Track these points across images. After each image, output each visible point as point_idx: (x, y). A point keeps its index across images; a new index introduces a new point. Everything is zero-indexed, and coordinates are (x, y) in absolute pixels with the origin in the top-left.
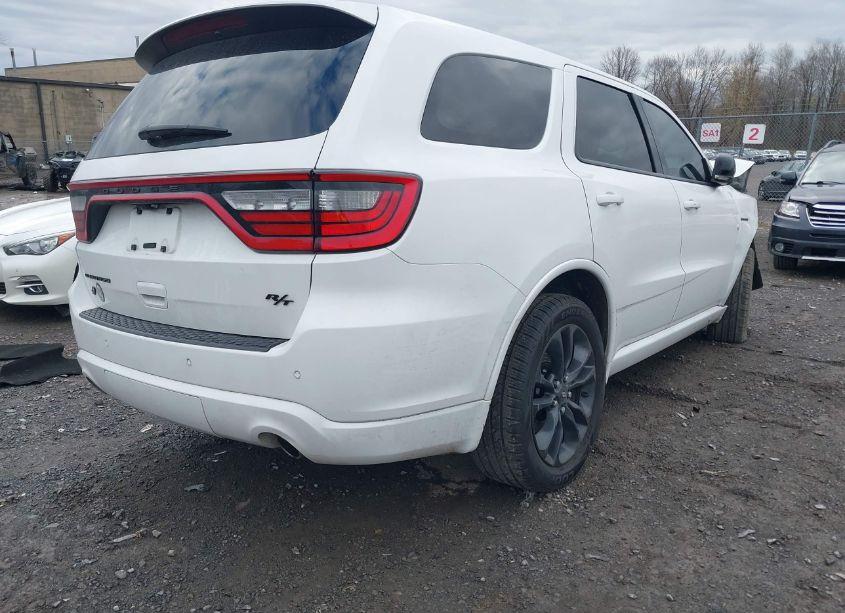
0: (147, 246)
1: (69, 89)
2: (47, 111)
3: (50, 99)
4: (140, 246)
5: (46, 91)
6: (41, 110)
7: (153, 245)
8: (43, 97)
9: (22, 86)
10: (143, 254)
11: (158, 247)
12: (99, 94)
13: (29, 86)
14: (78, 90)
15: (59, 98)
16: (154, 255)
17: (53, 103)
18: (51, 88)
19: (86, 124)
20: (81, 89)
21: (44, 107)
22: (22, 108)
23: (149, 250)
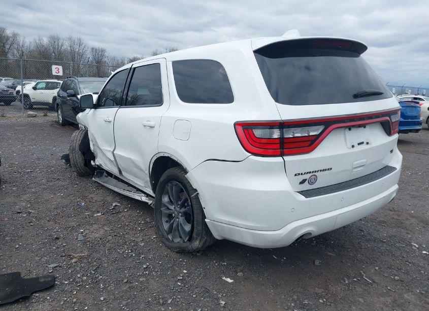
0: (359, 144)
4: (356, 144)
7: (363, 143)
10: (358, 148)
11: (365, 143)
16: (364, 147)
23: (361, 146)
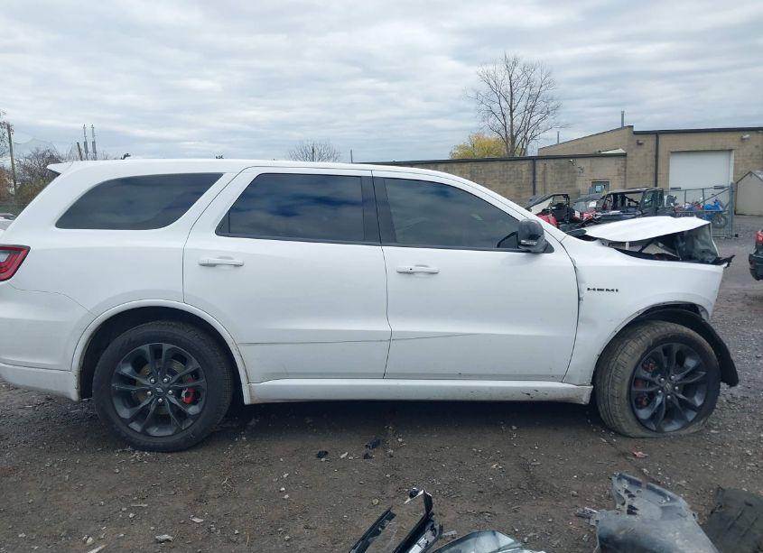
1: (557, 161)
2: (539, 179)
3: (542, 169)
5: (540, 165)
6: (534, 178)
8: (537, 169)
9: (523, 162)
12: (580, 163)
13: (529, 161)
14: (563, 162)
15: (549, 169)
17: (544, 173)
18: (544, 162)
19: (567, 187)
20: (566, 161)
21: (537, 176)
22: (521, 178)
